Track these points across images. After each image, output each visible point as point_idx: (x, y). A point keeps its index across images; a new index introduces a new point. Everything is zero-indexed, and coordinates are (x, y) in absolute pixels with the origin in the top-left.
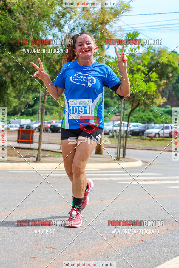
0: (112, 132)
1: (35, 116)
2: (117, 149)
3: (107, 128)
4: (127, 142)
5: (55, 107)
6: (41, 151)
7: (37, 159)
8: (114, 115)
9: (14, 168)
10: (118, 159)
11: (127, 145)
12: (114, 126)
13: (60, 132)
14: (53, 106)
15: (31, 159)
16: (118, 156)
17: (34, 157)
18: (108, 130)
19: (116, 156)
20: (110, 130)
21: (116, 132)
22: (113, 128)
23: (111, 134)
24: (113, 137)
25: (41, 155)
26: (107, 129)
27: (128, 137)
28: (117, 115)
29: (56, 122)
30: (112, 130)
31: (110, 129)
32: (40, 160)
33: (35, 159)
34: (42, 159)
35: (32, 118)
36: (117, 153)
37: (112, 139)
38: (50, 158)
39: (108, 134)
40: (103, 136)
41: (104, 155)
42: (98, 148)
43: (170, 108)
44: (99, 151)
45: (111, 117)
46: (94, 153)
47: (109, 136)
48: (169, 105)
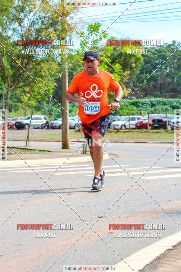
0: (78, 126)
3: (73, 122)
10: (85, 153)
16: (85, 150)
18: (74, 125)
19: (83, 150)
20: (76, 124)
22: (79, 122)
23: (77, 128)
24: (79, 131)
26: (73, 123)
36: (84, 147)
37: (78, 133)
39: (74, 128)
40: (69, 131)
41: (71, 149)
42: (64, 143)
43: (135, 99)
44: (65, 146)
45: (76, 111)
46: (61, 148)
47: (75, 130)
48: (134, 97)
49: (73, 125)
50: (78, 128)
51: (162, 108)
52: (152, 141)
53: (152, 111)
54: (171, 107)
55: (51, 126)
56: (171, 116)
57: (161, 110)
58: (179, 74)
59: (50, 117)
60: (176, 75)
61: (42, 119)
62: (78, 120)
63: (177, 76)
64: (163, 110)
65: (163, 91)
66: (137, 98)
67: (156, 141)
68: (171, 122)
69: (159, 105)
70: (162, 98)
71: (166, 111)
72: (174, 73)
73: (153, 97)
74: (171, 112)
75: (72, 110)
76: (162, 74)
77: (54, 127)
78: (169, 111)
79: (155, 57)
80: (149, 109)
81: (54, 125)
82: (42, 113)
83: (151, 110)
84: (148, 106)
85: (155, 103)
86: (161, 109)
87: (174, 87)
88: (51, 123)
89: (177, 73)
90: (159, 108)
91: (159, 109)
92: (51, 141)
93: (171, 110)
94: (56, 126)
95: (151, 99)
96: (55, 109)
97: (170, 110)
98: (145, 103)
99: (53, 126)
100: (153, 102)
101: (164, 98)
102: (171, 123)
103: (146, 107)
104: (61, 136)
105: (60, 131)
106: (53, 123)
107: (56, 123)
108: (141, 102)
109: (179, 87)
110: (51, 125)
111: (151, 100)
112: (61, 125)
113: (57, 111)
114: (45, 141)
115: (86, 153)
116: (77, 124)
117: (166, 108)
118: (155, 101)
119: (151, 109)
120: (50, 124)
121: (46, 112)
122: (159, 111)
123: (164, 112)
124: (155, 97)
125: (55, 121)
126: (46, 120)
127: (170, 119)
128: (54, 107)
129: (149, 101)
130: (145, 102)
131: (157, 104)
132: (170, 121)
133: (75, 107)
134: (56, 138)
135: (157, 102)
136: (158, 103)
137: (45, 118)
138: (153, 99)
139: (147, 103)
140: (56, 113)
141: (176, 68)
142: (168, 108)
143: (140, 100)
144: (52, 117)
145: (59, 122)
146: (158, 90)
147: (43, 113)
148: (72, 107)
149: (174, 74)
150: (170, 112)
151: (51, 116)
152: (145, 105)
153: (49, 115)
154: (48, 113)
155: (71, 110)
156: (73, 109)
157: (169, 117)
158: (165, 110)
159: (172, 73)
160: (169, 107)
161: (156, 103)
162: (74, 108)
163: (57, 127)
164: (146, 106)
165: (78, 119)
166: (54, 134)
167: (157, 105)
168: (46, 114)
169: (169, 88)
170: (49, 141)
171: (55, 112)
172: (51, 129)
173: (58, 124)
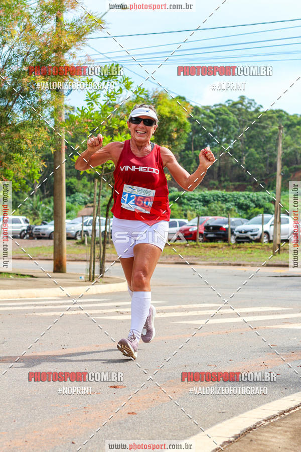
0: (81, 235)
2: (89, 263)
3: (73, 228)
4: (107, 251)
8: (84, 206)
10: (91, 280)
11: (107, 255)
12: (85, 224)
16: (92, 274)
18: (74, 232)
19: (88, 274)
20: (78, 232)
21: (88, 235)
22: (83, 228)
23: (79, 238)
24: (83, 242)
26: (73, 230)
27: (108, 243)
28: (88, 207)
30: (81, 231)
31: (77, 230)
36: (90, 269)
37: (82, 246)
39: (75, 238)
40: (65, 243)
41: (68, 274)
42: (57, 262)
43: (176, 191)
44: (59, 268)
45: (78, 209)
46: (52, 270)
47: (77, 241)
48: (176, 187)
49: (72, 233)
50: (81, 238)
51: (221, 207)
52: (203, 261)
53: (204, 212)
54: (236, 205)
55: (35, 235)
56: (236, 221)
57: (220, 211)
58: (249, 151)
59: (34, 220)
60: (245, 154)
61: (21, 223)
62: (82, 225)
63: (247, 155)
64: (223, 210)
65: (222, 179)
66: (180, 190)
67: (209, 261)
68: (236, 230)
69: (216, 202)
70: (221, 190)
71: (228, 212)
72: (241, 149)
73: (207, 189)
74: (237, 213)
75: (72, 209)
76: (222, 151)
77: (41, 235)
78: (233, 211)
79: (211, 123)
80: (199, 207)
81: (41, 233)
82: (21, 213)
83: (203, 210)
84: (199, 203)
85: (210, 198)
86: (219, 209)
87: (241, 172)
88: (36, 229)
89: (247, 150)
90: (216, 207)
91: (217, 209)
93: (237, 211)
94: (44, 234)
95: (204, 191)
96: (43, 205)
97: (235, 211)
98: (194, 199)
99: (39, 234)
100: (206, 197)
101: (224, 190)
102: (236, 232)
103: (195, 204)
104: (52, 250)
105: (51, 242)
106: (39, 229)
107: (45, 229)
108: (186, 197)
109: (249, 173)
110: (35, 232)
111: (203, 193)
112: (53, 232)
113: (47, 210)
115: (93, 279)
116: (80, 232)
117: (227, 206)
118: (210, 194)
119: (203, 208)
120: (34, 230)
121: (27, 211)
122: (217, 211)
123: (224, 213)
124: (210, 189)
125: (43, 227)
126: (28, 225)
127: (235, 225)
128: (42, 202)
129: (200, 195)
130: (193, 197)
131: (212, 200)
132: (234, 229)
133: (76, 203)
134: (45, 254)
135: (213, 196)
136: (215, 199)
137: (26, 221)
138: (207, 192)
139: (197, 197)
140: (45, 213)
141: (245, 142)
142: (232, 207)
144: (38, 219)
145: (50, 227)
146: (215, 177)
147: (23, 212)
148: (72, 203)
149: (242, 151)
150: (235, 214)
151: (36, 218)
152: (193, 201)
153: (34, 216)
154: (32, 212)
155: (70, 208)
156: (73, 206)
157: (233, 222)
158: (226, 211)
159: (239, 149)
160: (232, 205)
161: (212, 198)
162: (75, 205)
163: (45, 236)
164: (195, 202)
165: (81, 223)
166: (41, 247)
167: (213, 202)
168: (27, 214)
169: (233, 173)
170: (32, 260)
171: (43, 211)
172: (36, 239)
173: (47, 231)
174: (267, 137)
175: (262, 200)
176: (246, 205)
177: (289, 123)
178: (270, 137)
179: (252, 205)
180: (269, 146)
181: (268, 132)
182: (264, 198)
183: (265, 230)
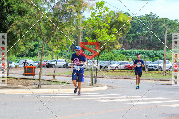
1: (36, 57)
4: (97, 73)
5: (49, 51)
6: (41, 81)
7: (38, 86)
9: (24, 93)
11: (97, 75)
13: (53, 68)
14: (47, 50)
15: (35, 86)
16: (92, 83)
17: (37, 85)
19: (90, 83)
25: (41, 83)
27: (98, 70)
29: (50, 61)
32: (40, 87)
33: (37, 86)
34: (42, 86)
35: (33, 58)
36: (91, 81)
37: (87, 71)
38: (47, 85)
43: (124, 50)
48: (124, 48)
50: (87, 68)
51: (142, 56)
54: (148, 56)
58: (154, 34)
61: (63, 62)
65: (143, 45)
66: (126, 49)
68: (148, 66)
70: (142, 50)
73: (136, 49)
76: (143, 34)
79: (138, 23)
84: (133, 55)
87: (150, 43)
92: (69, 76)
93: (148, 58)
98: (131, 53)
101: (144, 50)
106: (70, 64)
109: (153, 43)
111: (135, 51)
114: (65, 76)
115: (92, 85)
117: (144, 56)
124: (138, 49)
126: (66, 63)
135: (139, 52)
137: (66, 61)
138: (137, 51)
139: (133, 52)
142: (146, 56)
143: (128, 51)
144: (70, 60)
146: (140, 45)
147: (64, 57)
149: (151, 34)
153: (68, 59)
154: (67, 57)
157: (147, 63)
159: (149, 33)
169: (147, 43)
170: (68, 76)
172: (69, 68)
174: (161, 29)
175: (159, 54)
176: (152, 56)
177: (170, 23)
178: (162, 29)
179: (155, 56)
180: (161, 32)
181: (161, 27)
182: (160, 53)
183: (160, 66)
